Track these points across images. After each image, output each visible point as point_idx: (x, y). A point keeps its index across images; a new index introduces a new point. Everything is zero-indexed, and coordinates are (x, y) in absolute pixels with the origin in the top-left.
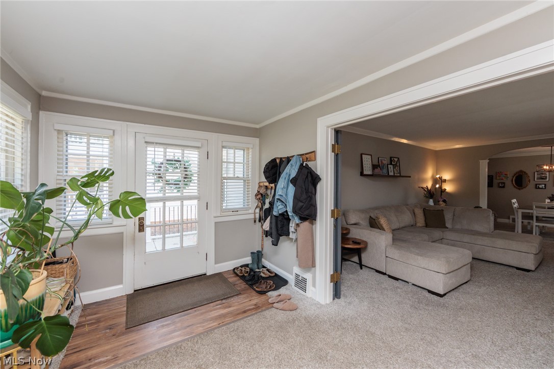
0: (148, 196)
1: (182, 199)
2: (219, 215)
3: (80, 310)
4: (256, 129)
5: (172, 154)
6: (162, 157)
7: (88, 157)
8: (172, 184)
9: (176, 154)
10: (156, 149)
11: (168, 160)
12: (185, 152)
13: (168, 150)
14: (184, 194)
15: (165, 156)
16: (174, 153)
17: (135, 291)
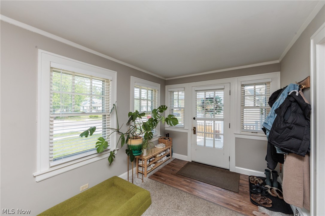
0: (198, 117)
1: (214, 120)
2: (239, 133)
3: (173, 159)
4: (278, 64)
5: (209, 95)
6: (204, 97)
7: (178, 100)
8: (209, 111)
9: (211, 95)
10: (200, 93)
11: (207, 98)
12: (216, 92)
13: (207, 93)
14: (215, 117)
15: (205, 96)
16: (210, 94)
17: (192, 161)
